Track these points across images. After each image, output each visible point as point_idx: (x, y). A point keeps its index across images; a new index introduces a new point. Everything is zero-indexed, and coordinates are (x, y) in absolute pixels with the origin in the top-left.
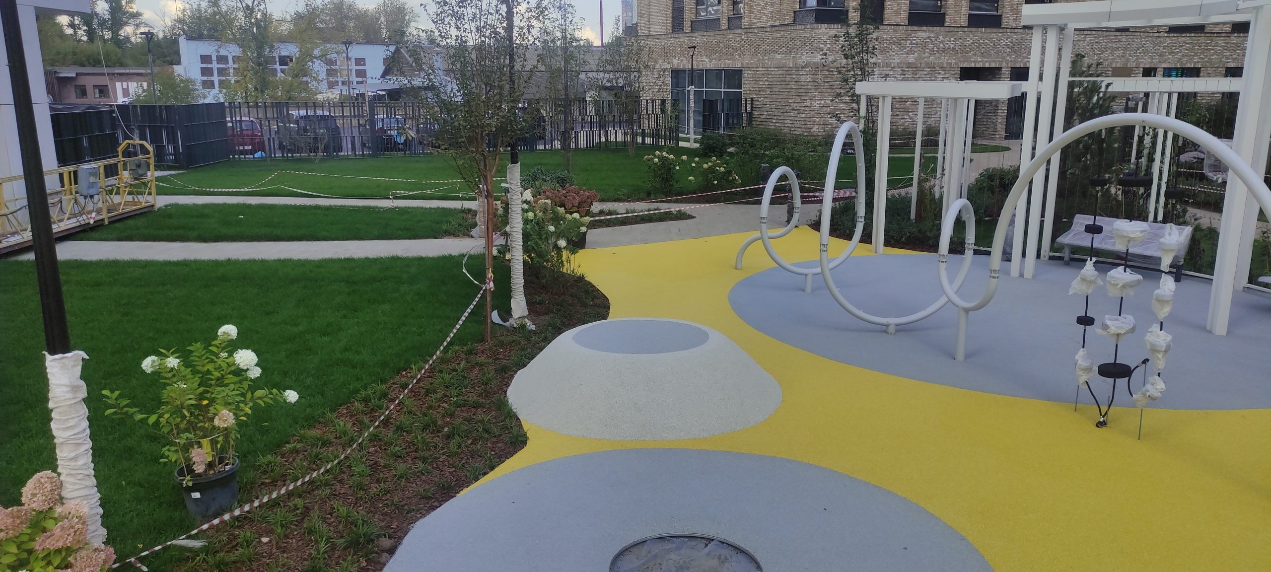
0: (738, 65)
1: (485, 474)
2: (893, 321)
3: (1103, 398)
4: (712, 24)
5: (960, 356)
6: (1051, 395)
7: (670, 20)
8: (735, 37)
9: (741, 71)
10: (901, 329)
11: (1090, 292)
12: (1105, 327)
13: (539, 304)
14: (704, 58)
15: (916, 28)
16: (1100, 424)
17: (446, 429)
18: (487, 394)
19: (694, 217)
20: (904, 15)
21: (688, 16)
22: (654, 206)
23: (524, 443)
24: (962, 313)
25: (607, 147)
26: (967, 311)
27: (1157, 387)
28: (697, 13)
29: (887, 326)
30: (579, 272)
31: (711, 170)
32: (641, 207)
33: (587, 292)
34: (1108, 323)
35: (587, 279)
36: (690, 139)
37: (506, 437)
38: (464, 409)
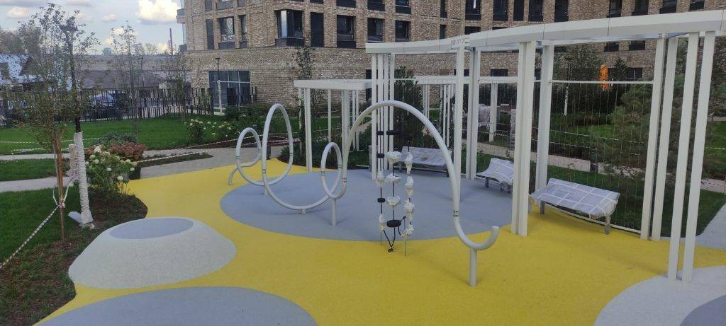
0: (246, 68)
1: (43, 318)
2: (304, 207)
3: (391, 238)
4: (230, 45)
5: (334, 222)
6: (372, 239)
7: (206, 42)
8: (245, 53)
9: (248, 72)
10: (309, 211)
11: (382, 186)
12: (388, 203)
13: (102, 214)
14: (227, 64)
15: (341, 49)
16: (390, 250)
17: (22, 295)
18: (55, 271)
19: (212, 156)
20: (335, 42)
21: (217, 41)
22: (189, 151)
23: (73, 297)
24: (333, 201)
25: (168, 116)
26: (335, 199)
27: (410, 229)
28: (222, 38)
29: (301, 210)
30: (130, 193)
31: (225, 129)
32: (180, 152)
33: (135, 205)
34: (388, 200)
35: (137, 197)
36: (220, 111)
37: (62, 295)
38: (38, 281)
